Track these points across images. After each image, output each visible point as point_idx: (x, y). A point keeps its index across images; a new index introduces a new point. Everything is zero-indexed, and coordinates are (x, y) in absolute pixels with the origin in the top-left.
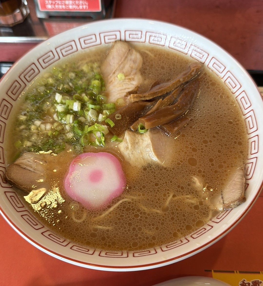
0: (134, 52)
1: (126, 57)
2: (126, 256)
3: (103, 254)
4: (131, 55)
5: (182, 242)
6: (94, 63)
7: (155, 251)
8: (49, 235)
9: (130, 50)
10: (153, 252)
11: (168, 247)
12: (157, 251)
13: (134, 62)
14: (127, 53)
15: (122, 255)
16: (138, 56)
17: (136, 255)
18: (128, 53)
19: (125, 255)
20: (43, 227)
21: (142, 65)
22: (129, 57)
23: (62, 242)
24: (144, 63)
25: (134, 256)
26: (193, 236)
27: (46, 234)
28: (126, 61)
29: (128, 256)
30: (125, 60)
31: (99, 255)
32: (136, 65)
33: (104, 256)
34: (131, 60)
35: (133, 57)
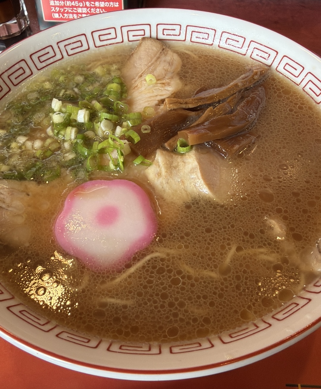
0: (170, 52)
1: (158, 58)
2: (158, 352)
3: (115, 347)
4: (166, 55)
5: (257, 327)
6: (111, 64)
7: (210, 342)
8: (20, 312)
9: (163, 49)
10: (206, 345)
11: (233, 336)
12: (213, 342)
13: (169, 64)
14: (159, 53)
15: (150, 350)
16: (176, 57)
17: (175, 350)
18: (161, 53)
19: (155, 350)
20: (13, 298)
21: (182, 67)
22: (163, 58)
23: (44, 325)
24: (184, 66)
25: (171, 352)
26: (278, 316)
27: (16, 310)
28: (158, 63)
29: (160, 352)
30: (156, 61)
31: (108, 350)
32: (173, 68)
33: (116, 352)
34: (165, 61)
35: (168, 58)
